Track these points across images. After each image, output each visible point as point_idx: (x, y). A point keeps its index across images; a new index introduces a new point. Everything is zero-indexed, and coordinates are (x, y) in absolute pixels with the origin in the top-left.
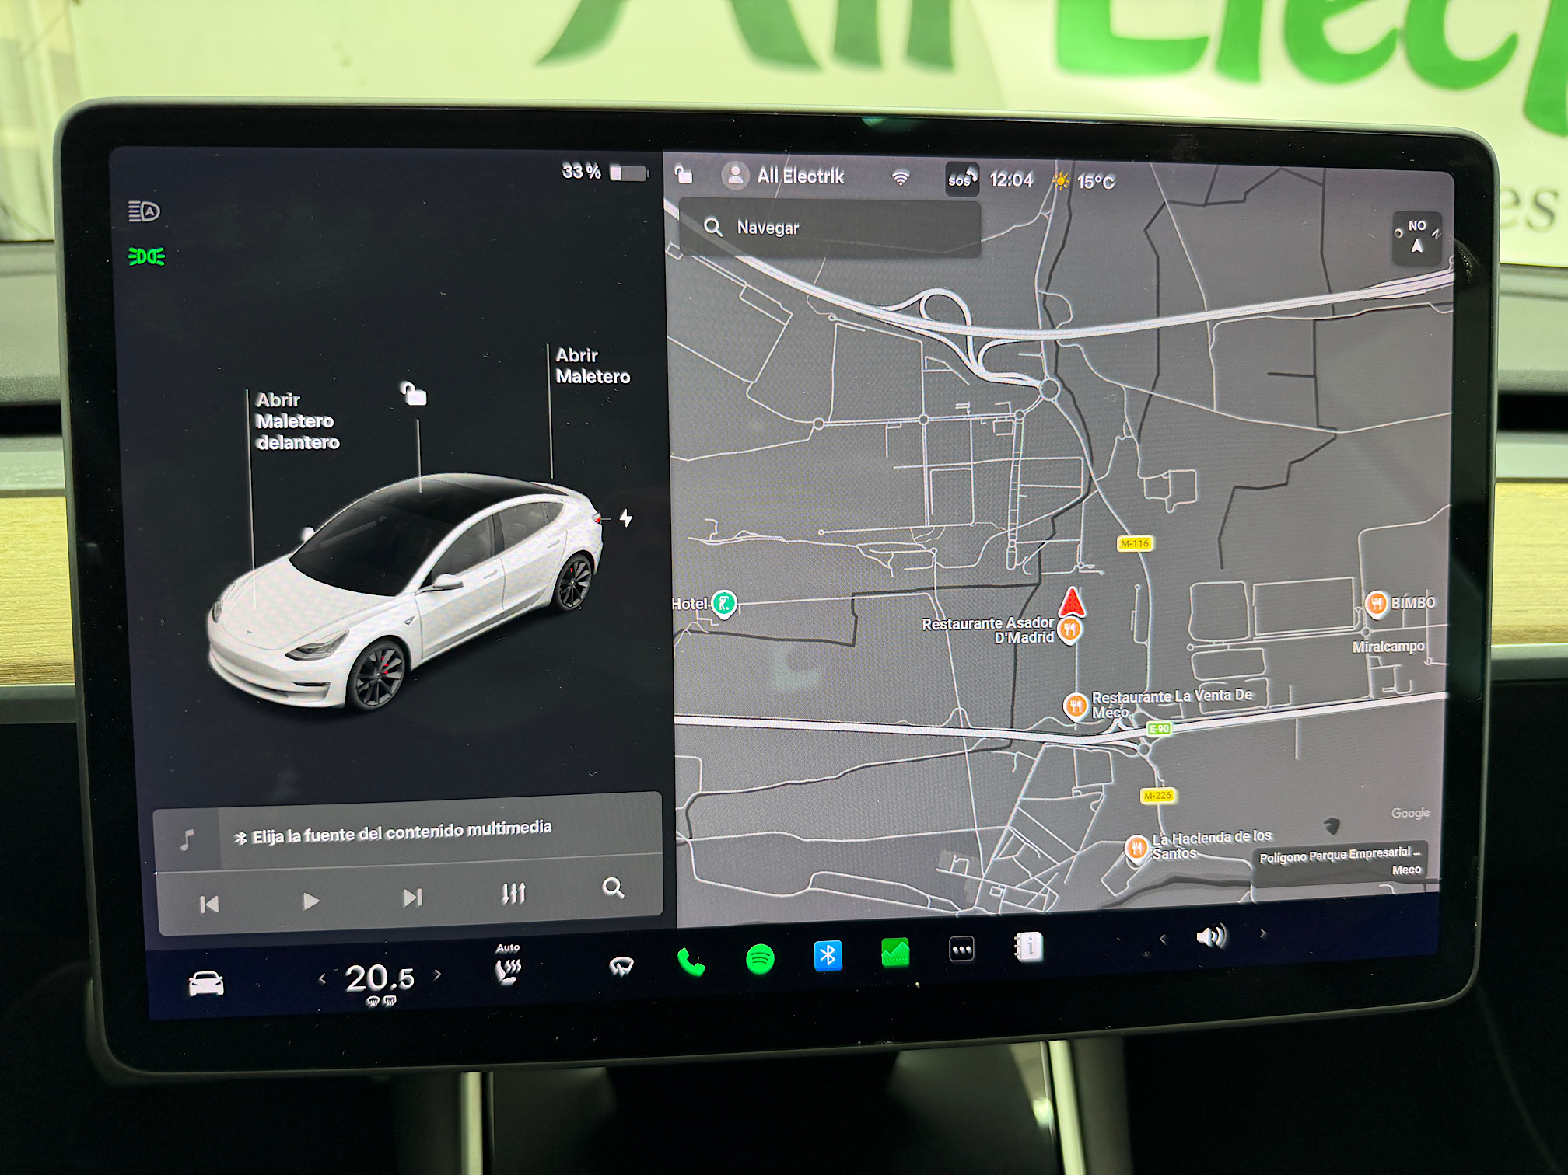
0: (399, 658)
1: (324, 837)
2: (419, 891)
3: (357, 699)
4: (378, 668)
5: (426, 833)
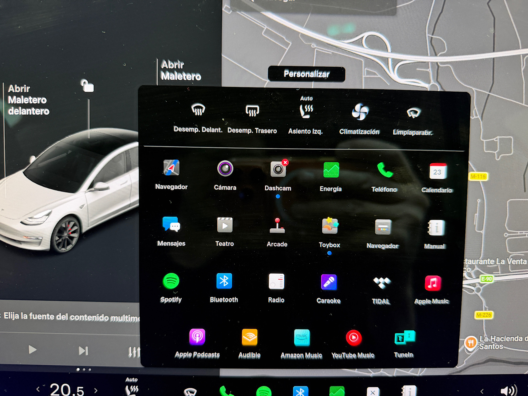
0: (76, 226)
1: (39, 317)
2: (87, 348)
3: (56, 247)
4: (66, 230)
5: (90, 318)
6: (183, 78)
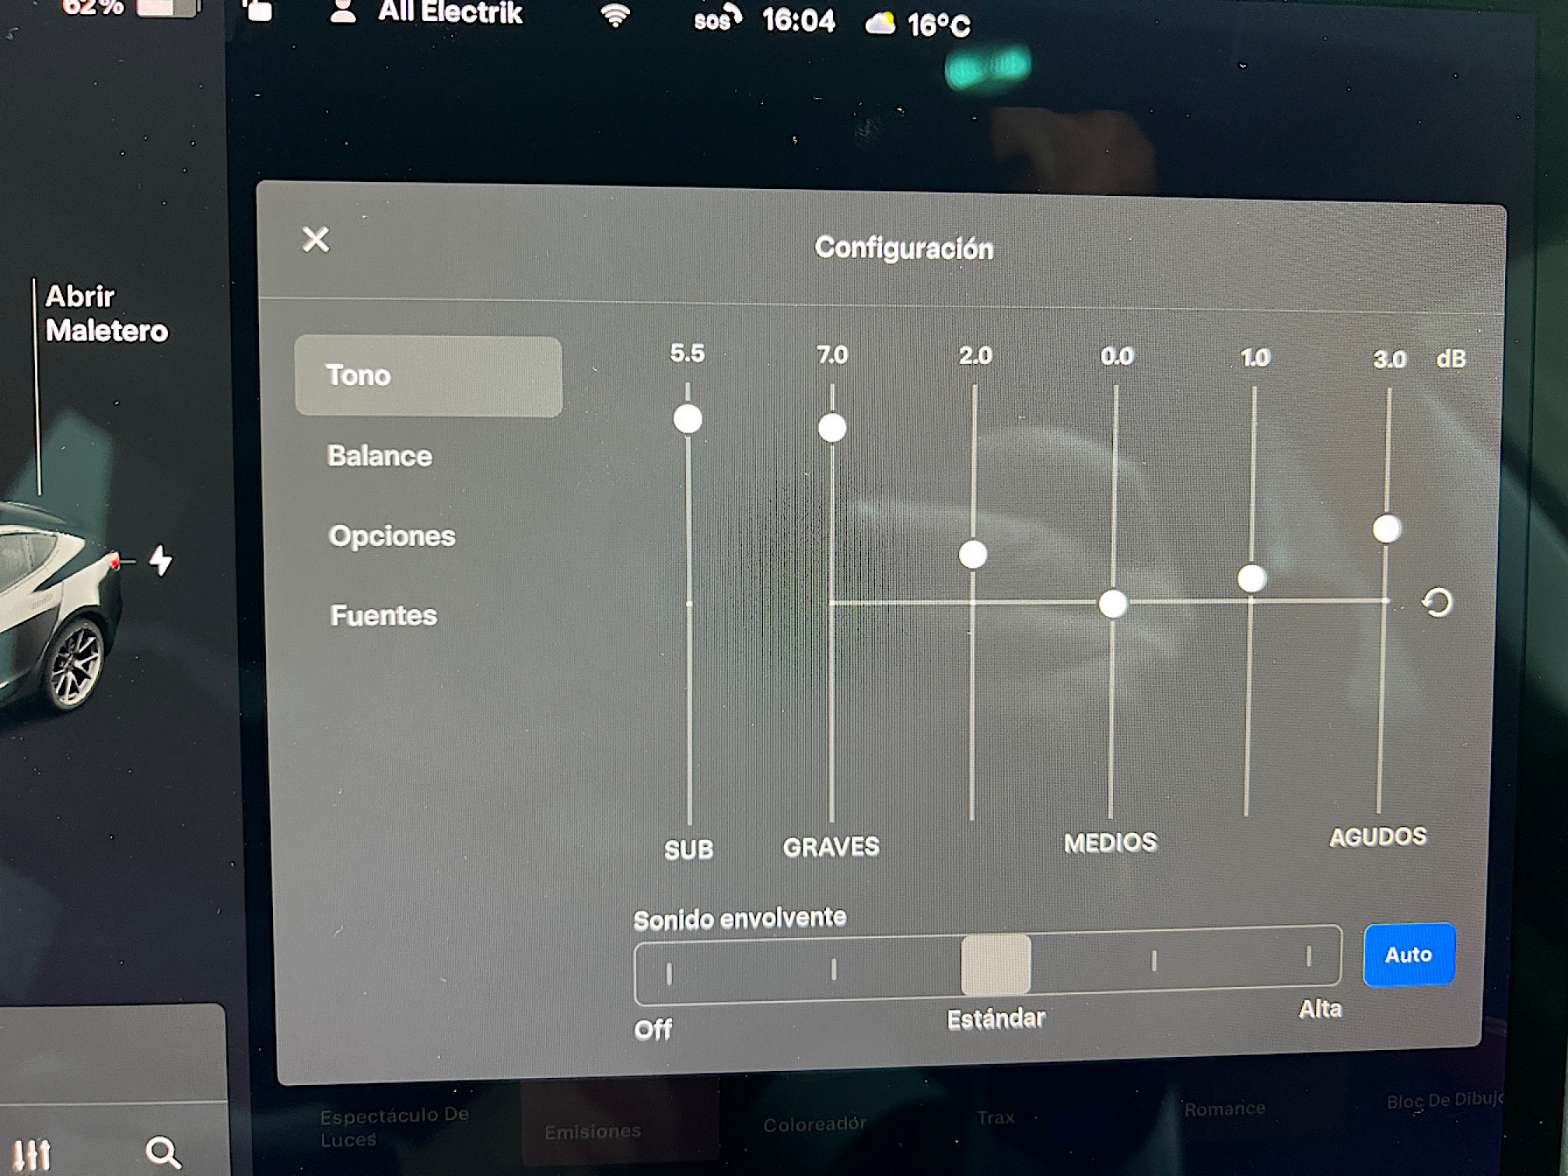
6: (112, 335)
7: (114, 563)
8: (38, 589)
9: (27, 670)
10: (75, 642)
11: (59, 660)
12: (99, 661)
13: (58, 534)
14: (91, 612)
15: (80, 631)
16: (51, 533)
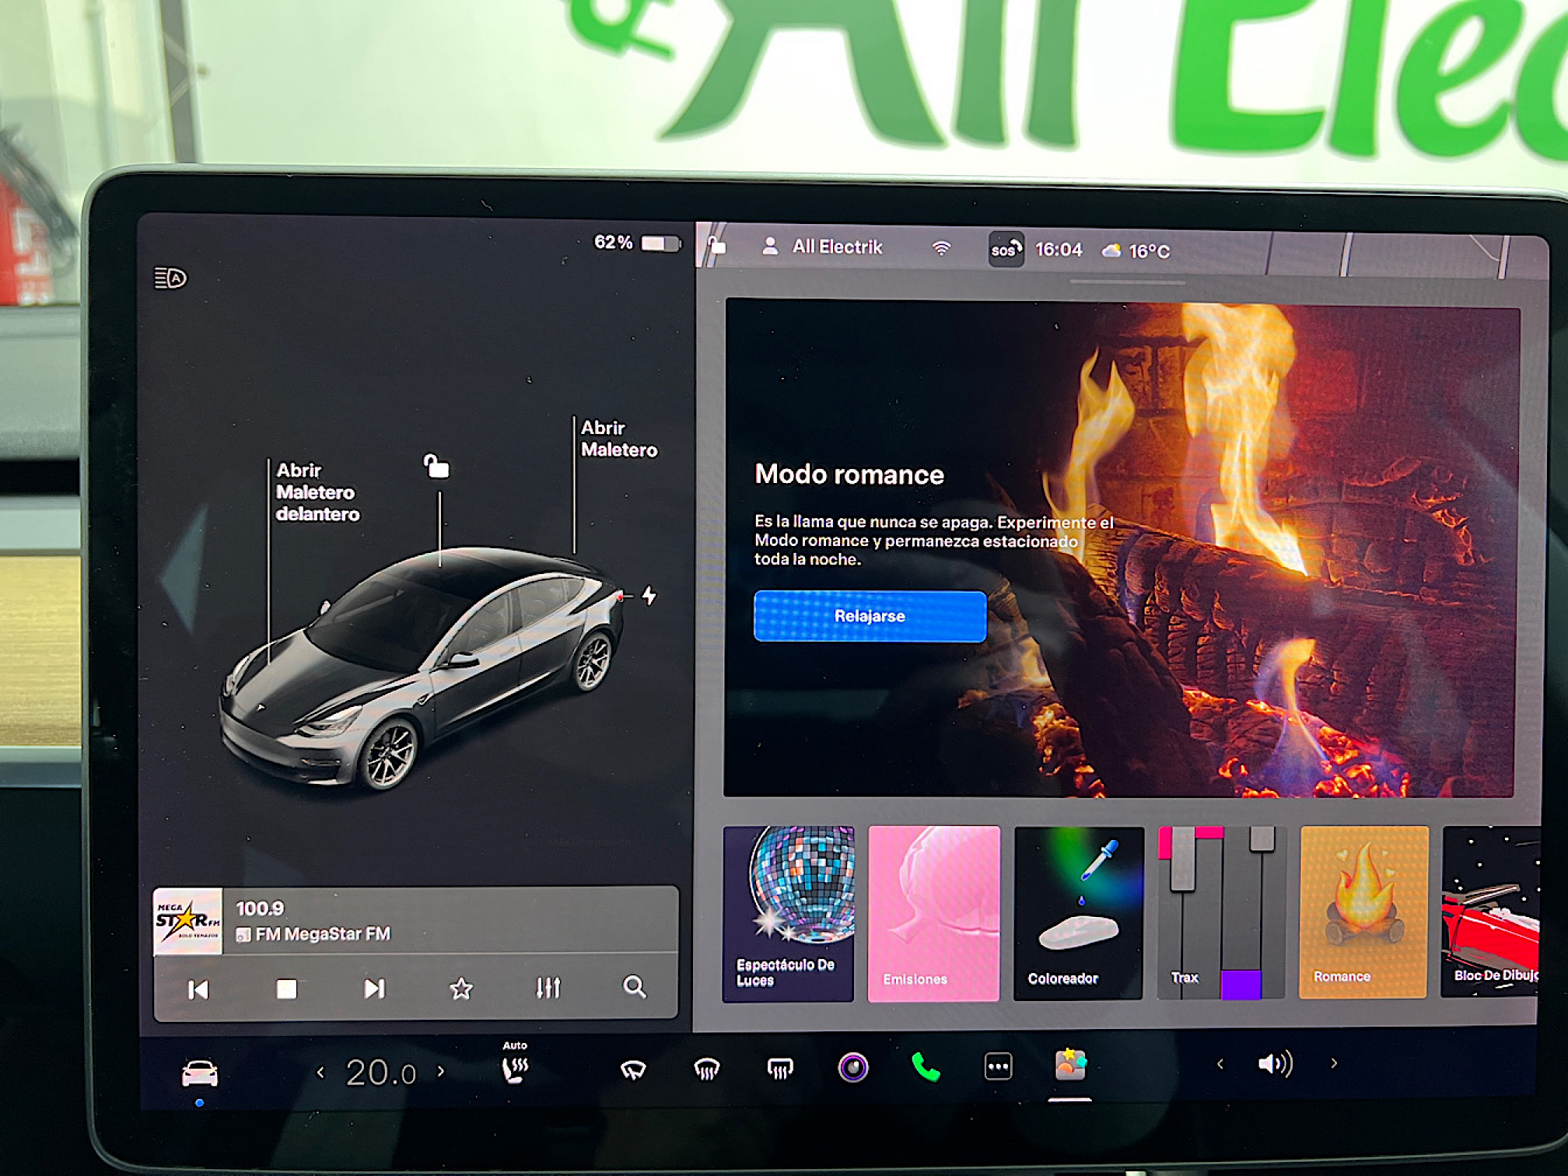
7: (620, 597)
8: (570, 614)
9: (561, 666)
10: (593, 648)
11: (584, 658)
12: (608, 660)
13: (585, 578)
14: (605, 629)
15: (597, 641)
16: (580, 578)
